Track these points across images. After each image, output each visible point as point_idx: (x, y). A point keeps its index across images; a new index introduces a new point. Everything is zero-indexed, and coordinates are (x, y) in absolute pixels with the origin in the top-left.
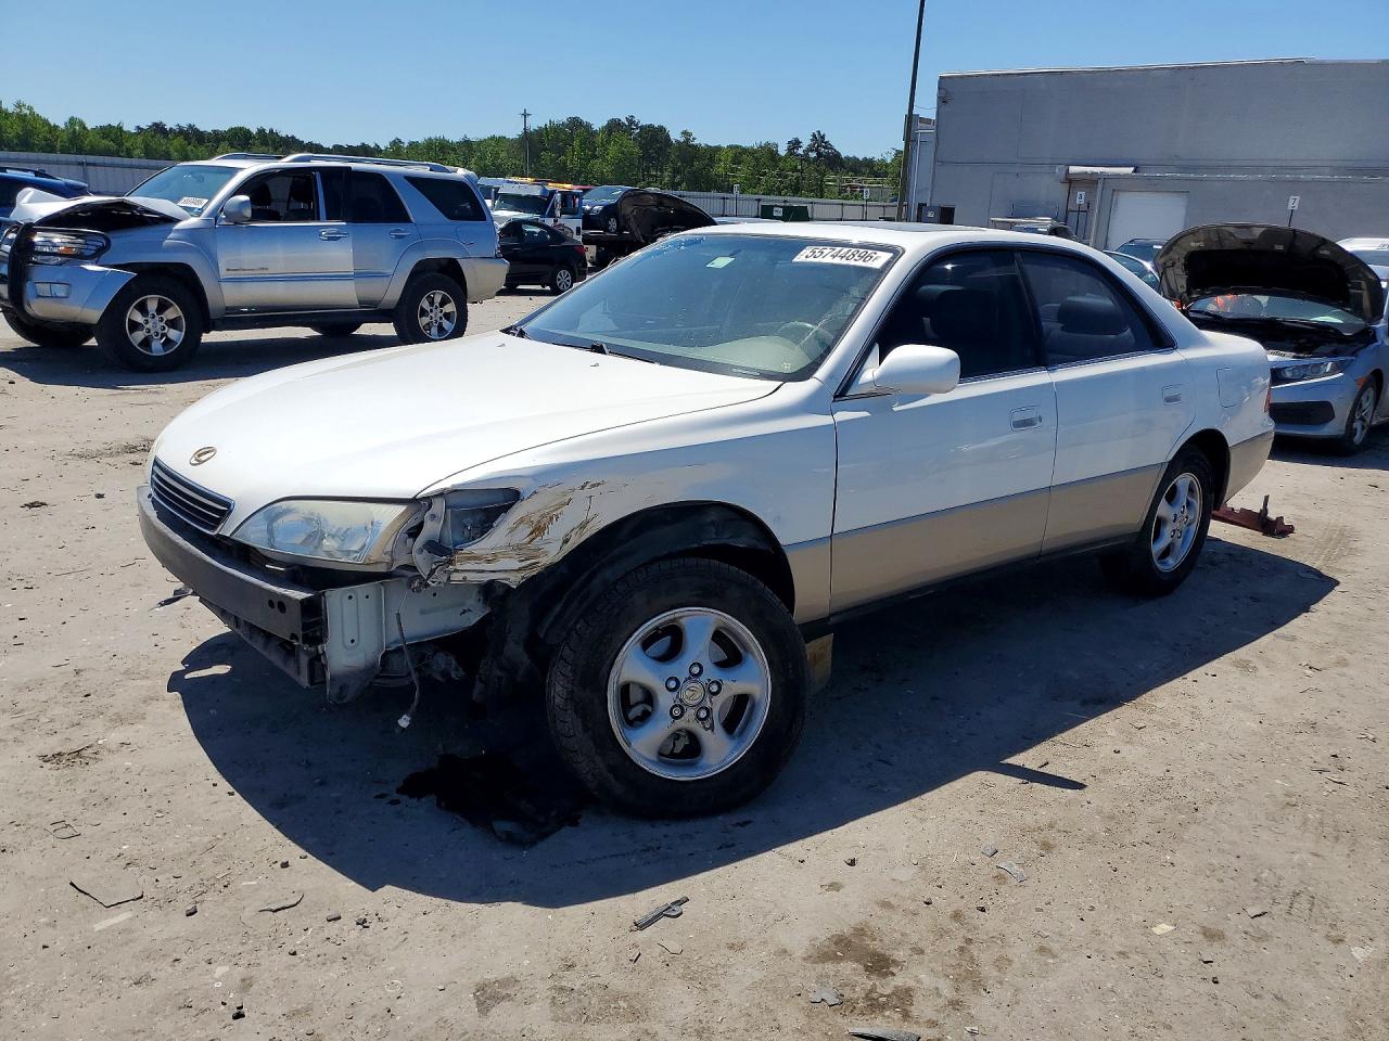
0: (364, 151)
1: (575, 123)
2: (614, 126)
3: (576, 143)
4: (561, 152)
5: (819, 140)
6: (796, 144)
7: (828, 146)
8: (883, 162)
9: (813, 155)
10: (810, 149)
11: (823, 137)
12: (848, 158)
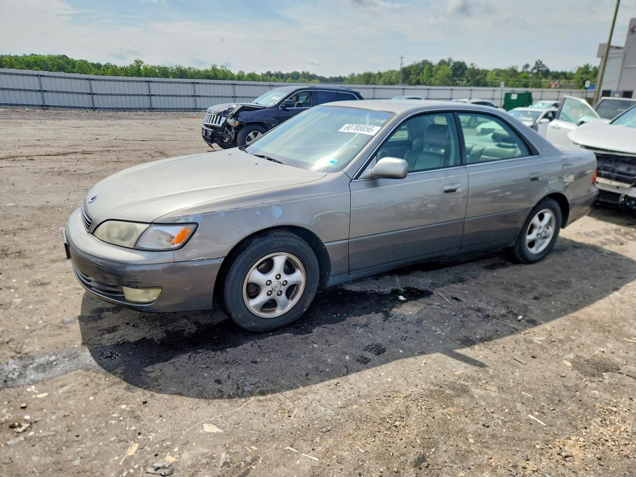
0: (340, 80)
1: (425, 62)
2: (442, 63)
3: (425, 71)
4: (418, 74)
5: (539, 64)
6: (527, 66)
7: (543, 66)
8: (571, 73)
9: (535, 71)
10: (535, 68)
11: (541, 63)
12: (553, 72)
